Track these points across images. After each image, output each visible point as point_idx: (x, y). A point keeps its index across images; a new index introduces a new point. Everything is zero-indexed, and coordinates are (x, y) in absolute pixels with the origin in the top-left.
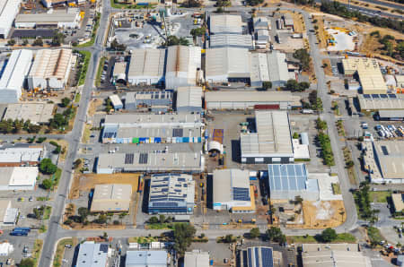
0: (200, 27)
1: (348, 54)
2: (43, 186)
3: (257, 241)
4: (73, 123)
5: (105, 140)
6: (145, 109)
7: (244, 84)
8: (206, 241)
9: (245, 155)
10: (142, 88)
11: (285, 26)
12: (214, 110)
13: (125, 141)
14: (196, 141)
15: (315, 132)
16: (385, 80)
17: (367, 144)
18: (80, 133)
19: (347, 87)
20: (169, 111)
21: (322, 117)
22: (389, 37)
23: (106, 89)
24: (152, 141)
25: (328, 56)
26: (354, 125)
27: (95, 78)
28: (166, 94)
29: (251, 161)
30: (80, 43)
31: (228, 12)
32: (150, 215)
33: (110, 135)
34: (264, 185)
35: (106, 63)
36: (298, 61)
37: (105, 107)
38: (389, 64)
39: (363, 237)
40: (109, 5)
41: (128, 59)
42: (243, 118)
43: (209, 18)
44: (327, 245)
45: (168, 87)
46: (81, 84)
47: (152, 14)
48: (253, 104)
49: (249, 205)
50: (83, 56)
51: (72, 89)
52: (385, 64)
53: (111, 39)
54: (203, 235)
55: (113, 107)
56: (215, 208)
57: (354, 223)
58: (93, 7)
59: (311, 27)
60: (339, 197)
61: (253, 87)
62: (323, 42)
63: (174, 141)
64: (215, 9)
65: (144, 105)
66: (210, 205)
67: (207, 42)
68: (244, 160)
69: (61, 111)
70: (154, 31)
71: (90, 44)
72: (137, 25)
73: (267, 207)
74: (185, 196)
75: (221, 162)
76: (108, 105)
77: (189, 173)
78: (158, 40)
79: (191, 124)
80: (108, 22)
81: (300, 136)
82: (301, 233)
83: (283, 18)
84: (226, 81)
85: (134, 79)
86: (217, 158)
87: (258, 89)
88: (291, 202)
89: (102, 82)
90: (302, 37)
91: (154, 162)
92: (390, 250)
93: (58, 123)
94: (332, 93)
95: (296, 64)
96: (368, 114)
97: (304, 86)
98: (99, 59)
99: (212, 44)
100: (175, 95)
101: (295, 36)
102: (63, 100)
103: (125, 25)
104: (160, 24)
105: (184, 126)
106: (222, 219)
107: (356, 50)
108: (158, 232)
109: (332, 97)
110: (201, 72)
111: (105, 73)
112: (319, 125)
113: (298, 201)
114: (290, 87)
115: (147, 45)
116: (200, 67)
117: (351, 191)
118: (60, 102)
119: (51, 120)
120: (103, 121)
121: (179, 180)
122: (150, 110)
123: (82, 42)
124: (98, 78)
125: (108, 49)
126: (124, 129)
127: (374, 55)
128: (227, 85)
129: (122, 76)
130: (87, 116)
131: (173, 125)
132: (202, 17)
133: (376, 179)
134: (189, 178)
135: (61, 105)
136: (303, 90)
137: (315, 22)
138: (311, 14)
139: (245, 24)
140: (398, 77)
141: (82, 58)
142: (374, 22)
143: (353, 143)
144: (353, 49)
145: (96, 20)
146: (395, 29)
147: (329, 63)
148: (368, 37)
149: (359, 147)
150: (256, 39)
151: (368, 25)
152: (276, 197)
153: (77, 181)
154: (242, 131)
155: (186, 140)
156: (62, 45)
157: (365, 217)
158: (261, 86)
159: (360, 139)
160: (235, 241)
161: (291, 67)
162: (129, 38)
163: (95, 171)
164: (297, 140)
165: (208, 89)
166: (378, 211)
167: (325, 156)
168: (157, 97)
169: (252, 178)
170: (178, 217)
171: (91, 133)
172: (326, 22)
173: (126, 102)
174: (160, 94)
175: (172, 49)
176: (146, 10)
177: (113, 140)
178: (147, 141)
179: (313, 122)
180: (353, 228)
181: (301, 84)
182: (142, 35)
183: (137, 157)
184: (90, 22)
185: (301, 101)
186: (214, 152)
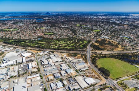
0: (49, 57)
1: (66, 57)
2: (41, 78)
3: (70, 78)
6: (48, 67)
7: (57, 62)
9: (62, 69)
10: (46, 64)
12: (56, 65)
13: (48, 71)
14: (56, 69)
16: (71, 59)
17: (74, 65)
18: (42, 71)
19: (68, 60)
22: (69, 54)
23: (42, 65)
25: (64, 57)
26: (71, 64)
31: (51, 54)
32: (56, 79)
33: (46, 71)
34: (66, 72)
35: (40, 62)
36: (62, 58)
39: (79, 75)
41: (43, 61)
42: (59, 65)
43: (49, 55)
44: (76, 77)
45: (50, 63)
49: (66, 75)
51: (38, 66)
53: (39, 60)
54: (63, 79)
57: (77, 74)
60: (74, 71)
61: (59, 62)
63: (54, 70)
66: (62, 75)
67: (51, 58)
74: (59, 75)
76: (44, 67)
78: (45, 59)
79: (55, 67)
80: (38, 58)
81: (67, 66)
82: (73, 76)
83: (57, 54)
84: (55, 62)
88: (70, 73)
90: (61, 56)
91: (53, 72)
92: (82, 76)
93: (39, 70)
96: (72, 62)
97: (64, 61)
100: (51, 65)
104: (44, 57)
106: (64, 77)
108: (58, 80)
110: (52, 61)
112: (68, 64)
118: (38, 68)
120: (44, 69)
124: (40, 64)
126: (47, 69)
127: (69, 56)
129: (44, 64)
130: (42, 69)
131: (53, 68)
133: (77, 69)
134: (58, 73)
138: (60, 53)
139: (54, 55)
141: (37, 62)
142: (67, 53)
143: (72, 66)
145: (36, 58)
148: (67, 55)
150: (56, 57)
152: (68, 73)
153: (45, 77)
154: (60, 67)
156: (34, 61)
160: (67, 79)
162: (41, 59)
163: (47, 75)
166: (79, 72)
167: (70, 67)
170: (59, 78)
172: (62, 54)
173: (46, 66)
174: (49, 65)
175: (48, 59)
176: (41, 56)
178: (51, 70)
182: (43, 59)
183: (51, 72)
186: (59, 70)
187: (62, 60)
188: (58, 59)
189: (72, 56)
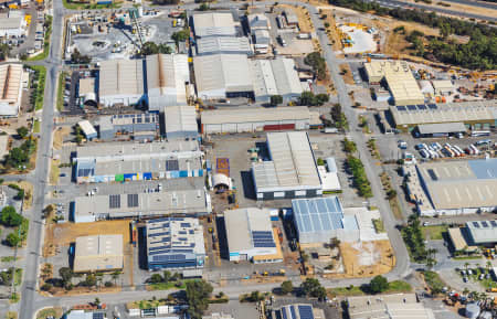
0: (181, 29)
1: (370, 57)
2: (8, 243)
3: (290, 297)
4: (35, 158)
5: (80, 179)
6: (126, 137)
7: (246, 100)
8: (226, 301)
9: (261, 190)
10: (118, 110)
11: (288, 24)
12: (213, 134)
13: (106, 180)
14: (196, 174)
15: (343, 156)
16: (421, 88)
17: (409, 168)
18: (46, 171)
19: (374, 98)
20: (157, 138)
21: (350, 137)
22: (416, 33)
23: (71, 113)
24: (140, 177)
25: (345, 60)
26: (390, 144)
27: (56, 99)
28: (151, 117)
29: (269, 196)
30: (31, 56)
31: (214, 9)
32: (151, 273)
33: (86, 172)
34: (289, 226)
35: (67, 80)
36: (311, 68)
37: (74, 137)
38: (422, 67)
39: (420, 284)
40: (61, 6)
41: (95, 74)
42: (251, 143)
43: (191, 18)
44: (378, 297)
45: (151, 108)
46: (38, 108)
47: (118, 16)
48: (263, 124)
49: (274, 253)
50: (37, 72)
51: (29, 115)
52: (417, 67)
53: (70, 49)
54: (221, 294)
55: (85, 136)
56: (232, 258)
57: (407, 267)
58: (41, 8)
59: (321, 24)
60: (383, 236)
61: (259, 103)
62: (338, 43)
63: (168, 177)
64: (198, 6)
65: (123, 132)
66: (225, 254)
67: (193, 48)
68: (260, 196)
69: (18, 144)
70: (123, 36)
71: (43, 56)
72: (100, 30)
73: (297, 254)
74: (193, 245)
75: (231, 200)
76: (78, 134)
77: (193, 216)
78: (130, 48)
79: (187, 153)
80: (63, 28)
81: (325, 162)
82: (344, 284)
83: (284, 14)
84: (224, 96)
85: (107, 100)
86: (225, 195)
87: (266, 106)
88: (326, 246)
89: (66, 105)
90: (310, 38)
91: (148, 204)
92: (455, 298)
93: (16, 159)
94: (357, 105)
95: (308, 72)
96: (405, 130)
97: (323, 99)
98: (58, 75)
99: (200, 51)
100: (162, 117)
101: (302, 36)
102: (19, 130)
103: (85, 30)
104: (130, 28)
105: (179, 156)
106: (243, 272)
107: (379, 50)
108: (165, 293)
109: (358, 111)
110: (191, 87)
111: (68, 92)
112: (347, 147)
113: (335, 244)
114: (305, 100)
115: (117, 55)
116: (188, 80)
117: (397, 227)
118: (15, 133)
119: (6, 157)
120: (74, 155)
121: (183, 225)
122: (132, 138)
123: (33, 54)
124: (59, 99)
125: (67, 62)
126: (103, 164)
127: (401, 56)
128: (224, 101)
129: (92, 96)
130: (52, 149)
131: (165, 155)
132: (182, 16)
133: (426, 210)
134: (194, 222)
135: (17, 137)
136: (321, 104)
137: (324, 17)
138: (318, 8)
139: (239, 24)
140: (435, 82)
141: (36, 75)
142: (396, 15)
143: (392, 168)
144: (375, 49)
145: (47, 25)
146: (423, 22)
147: (349, 69)
148: (391, 34)
149: (400, 172)
150: (254, 42)
151: (389, 19)
152: (307, 241)
153: (50, 234)
154: (252, 159)
155: (183, 174)
156: (8, 60)
157: (419, 259)
158: (269, 101)
159: (400, 162)
160: (262, 299)
161: (303, 75)
162: (92, 47)
163: (72, 219)
164: (323, 167)
165: (202, 107)
166: (434, 251)
167: (360, 186)
168: (139, 120)
169: (273, 218)
170: (187, 273)
171: (60, 171)
172: (338, 18)
173: (101, 129)
174: (143, 117)
175: (151, 59)
176: (109, 10)
177: (90, 178)
178: (134, 177)
179: (339, 144)
180: (406, 274)
181: (318, 97)
182: (108, 43)
183: (124, 200)
184: (40, 28)
185: (321, 118)
186: (221, 187)
187: (299, 88)
188: (266, 65)
189: (446, 58)
